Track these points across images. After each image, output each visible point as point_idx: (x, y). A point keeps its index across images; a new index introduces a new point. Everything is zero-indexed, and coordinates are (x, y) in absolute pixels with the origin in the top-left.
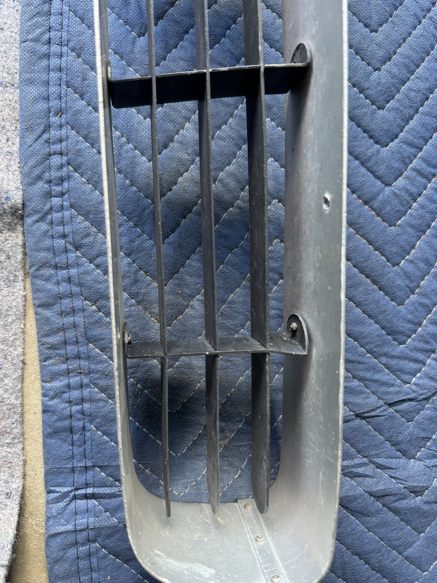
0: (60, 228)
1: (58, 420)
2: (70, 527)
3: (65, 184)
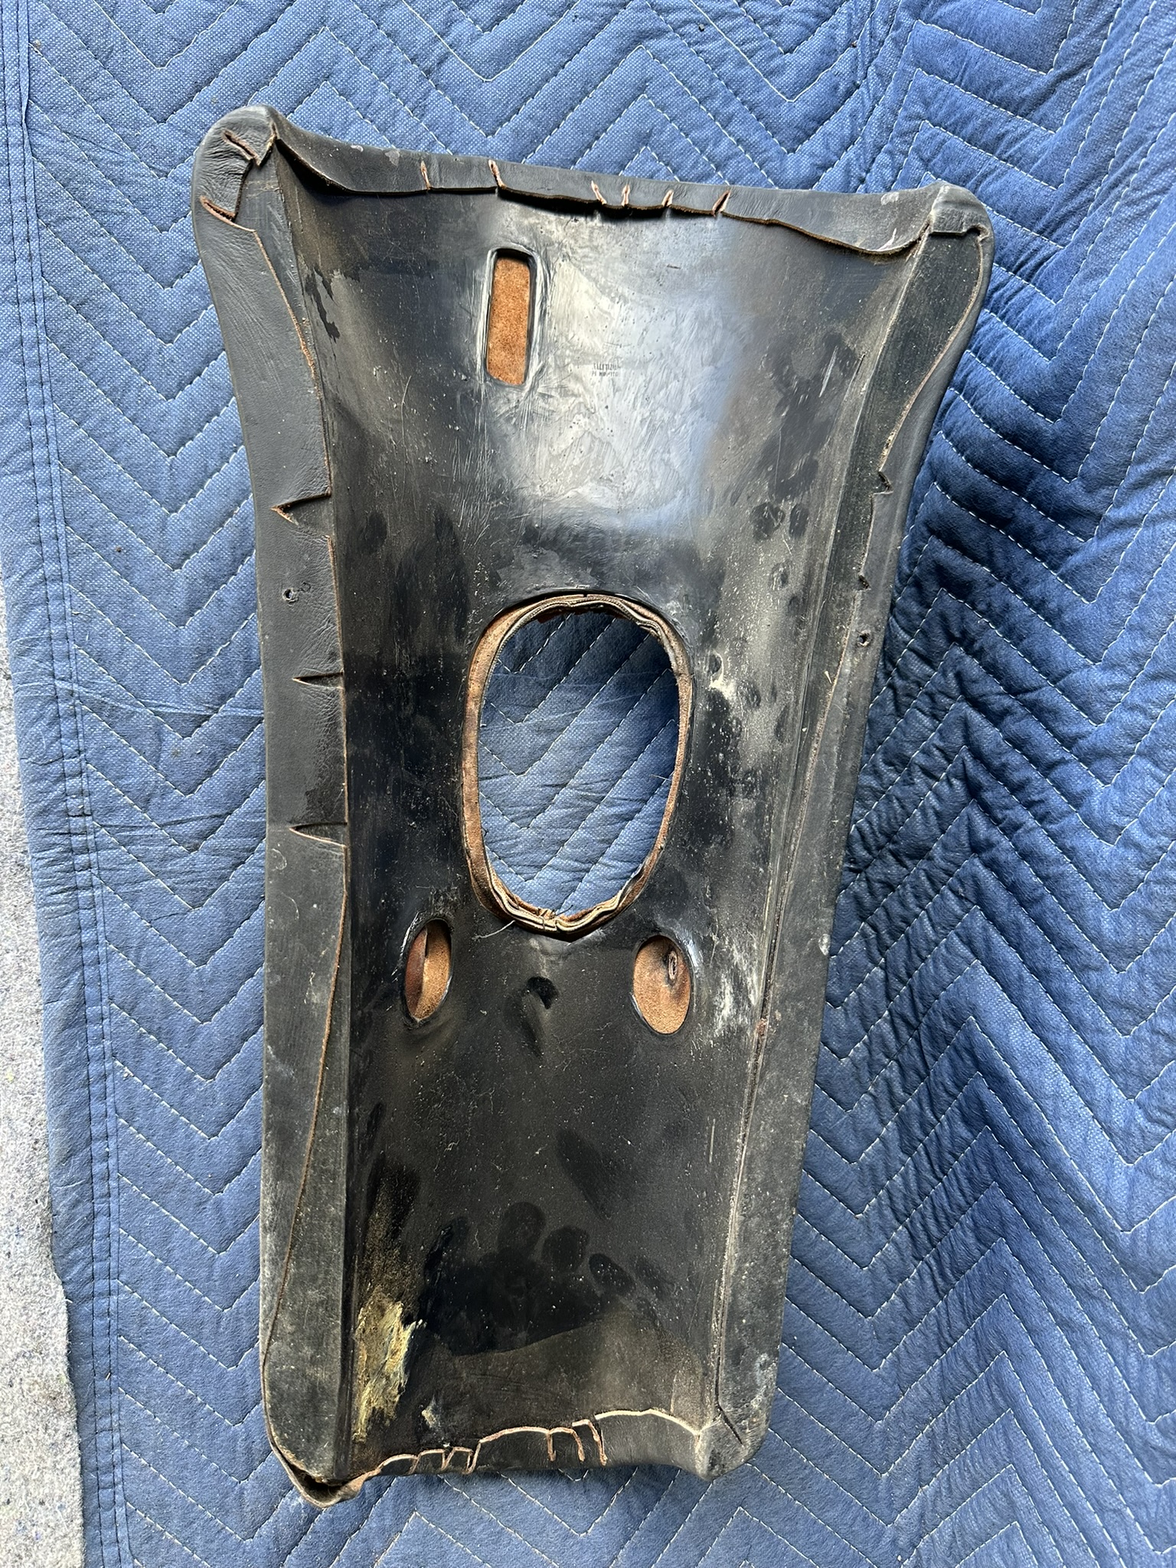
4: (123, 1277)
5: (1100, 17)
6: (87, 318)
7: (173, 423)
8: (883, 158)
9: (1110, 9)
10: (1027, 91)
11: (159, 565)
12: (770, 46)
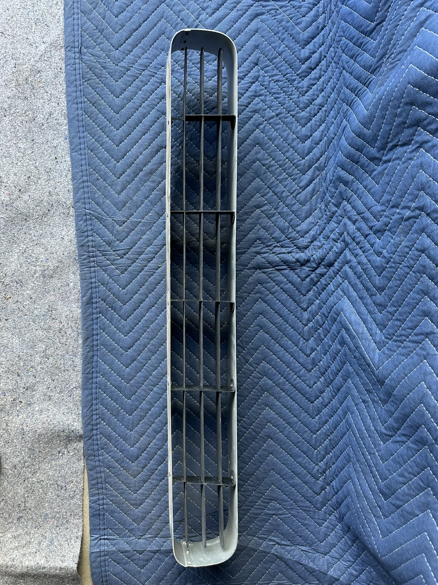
0: (96, 442)
1: (95, 511)
2: (98, 550)
3: (98, 426)
4: (101, 373)
5: (387, 6)
6: (96, 108)
7: (118, 137)
8: (332, 49)
9: (390, 3)
10: (369, 29)
11: (114, 178)
12: (298, 15)
